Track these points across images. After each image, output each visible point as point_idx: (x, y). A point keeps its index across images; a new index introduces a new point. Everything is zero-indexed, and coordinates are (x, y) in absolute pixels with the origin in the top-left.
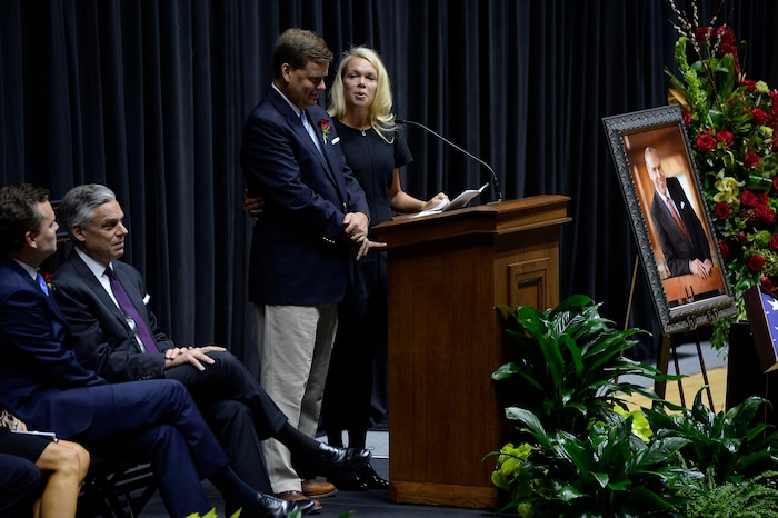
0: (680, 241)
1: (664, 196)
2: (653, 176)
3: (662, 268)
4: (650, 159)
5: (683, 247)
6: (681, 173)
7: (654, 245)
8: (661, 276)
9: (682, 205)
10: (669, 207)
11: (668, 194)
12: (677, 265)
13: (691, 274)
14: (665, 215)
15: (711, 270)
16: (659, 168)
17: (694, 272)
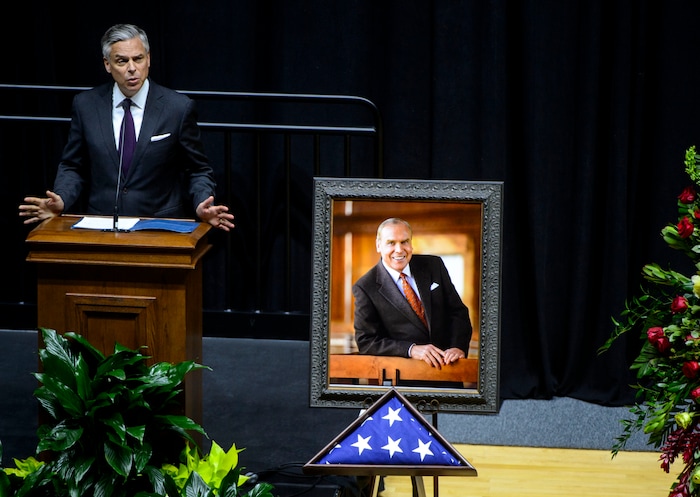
0: (404, 321)
1: (397, 272)
2: (386, 249)
5: (406, 329)
6: (455, 254)
7: (339, 317)
8: (332, 351)
9: (434, 286)
10: (401, 284)
11: (407, 271)
12: (380, 344)
13: (407, 357)
14: (385, 291)
15: (457, 361)
16: (402, 242)
17: (416, 357)
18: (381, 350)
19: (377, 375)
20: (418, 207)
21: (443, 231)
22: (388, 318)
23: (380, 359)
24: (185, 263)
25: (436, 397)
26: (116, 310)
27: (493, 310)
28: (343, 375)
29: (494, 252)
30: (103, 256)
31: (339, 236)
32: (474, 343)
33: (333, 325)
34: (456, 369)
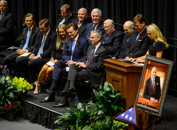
0: (151, 91)
1: (153, 79)
2: (152, 73)
3: (141, 94)
4: (154, 69)
5: (151, 93)
6: (162, 77)
7: (142, 88)
8: (139, 96)
9: (157, 84)
10: (153, 82)
11: (154, 79)
12: (146, 96)
13: (150, 100)
14: (150, 83)
15: (157, 102)
16: (155, 72)
17: (151, 100)
18: (146, 98)
19: (144, 103)
20: (159, 65)
21: (162, 71)
22: (149, 90)
23: (146, 99)
24: (125, 70)
25: (152, 111)
26: (116, 80)
27: (165, 92)
28: (140, 102)
29: (168, 78)
30: (114, 66)
31: (146, 69)
32: (160, 99)
33: (141, 89)
34: (157, 105)
